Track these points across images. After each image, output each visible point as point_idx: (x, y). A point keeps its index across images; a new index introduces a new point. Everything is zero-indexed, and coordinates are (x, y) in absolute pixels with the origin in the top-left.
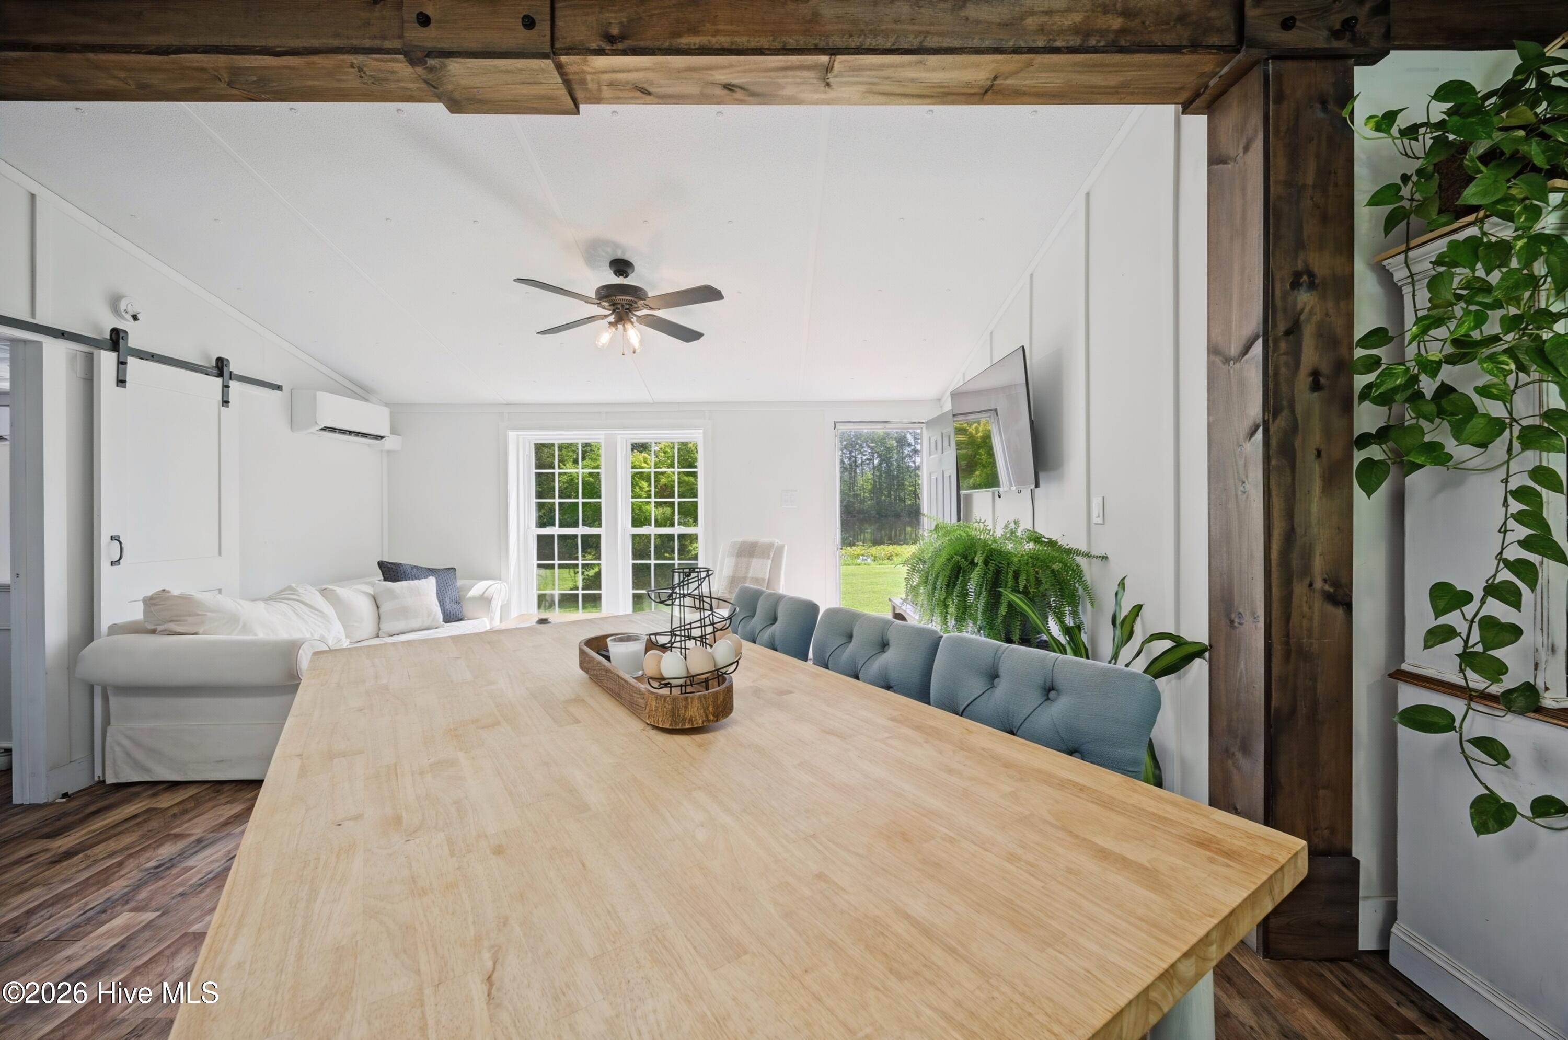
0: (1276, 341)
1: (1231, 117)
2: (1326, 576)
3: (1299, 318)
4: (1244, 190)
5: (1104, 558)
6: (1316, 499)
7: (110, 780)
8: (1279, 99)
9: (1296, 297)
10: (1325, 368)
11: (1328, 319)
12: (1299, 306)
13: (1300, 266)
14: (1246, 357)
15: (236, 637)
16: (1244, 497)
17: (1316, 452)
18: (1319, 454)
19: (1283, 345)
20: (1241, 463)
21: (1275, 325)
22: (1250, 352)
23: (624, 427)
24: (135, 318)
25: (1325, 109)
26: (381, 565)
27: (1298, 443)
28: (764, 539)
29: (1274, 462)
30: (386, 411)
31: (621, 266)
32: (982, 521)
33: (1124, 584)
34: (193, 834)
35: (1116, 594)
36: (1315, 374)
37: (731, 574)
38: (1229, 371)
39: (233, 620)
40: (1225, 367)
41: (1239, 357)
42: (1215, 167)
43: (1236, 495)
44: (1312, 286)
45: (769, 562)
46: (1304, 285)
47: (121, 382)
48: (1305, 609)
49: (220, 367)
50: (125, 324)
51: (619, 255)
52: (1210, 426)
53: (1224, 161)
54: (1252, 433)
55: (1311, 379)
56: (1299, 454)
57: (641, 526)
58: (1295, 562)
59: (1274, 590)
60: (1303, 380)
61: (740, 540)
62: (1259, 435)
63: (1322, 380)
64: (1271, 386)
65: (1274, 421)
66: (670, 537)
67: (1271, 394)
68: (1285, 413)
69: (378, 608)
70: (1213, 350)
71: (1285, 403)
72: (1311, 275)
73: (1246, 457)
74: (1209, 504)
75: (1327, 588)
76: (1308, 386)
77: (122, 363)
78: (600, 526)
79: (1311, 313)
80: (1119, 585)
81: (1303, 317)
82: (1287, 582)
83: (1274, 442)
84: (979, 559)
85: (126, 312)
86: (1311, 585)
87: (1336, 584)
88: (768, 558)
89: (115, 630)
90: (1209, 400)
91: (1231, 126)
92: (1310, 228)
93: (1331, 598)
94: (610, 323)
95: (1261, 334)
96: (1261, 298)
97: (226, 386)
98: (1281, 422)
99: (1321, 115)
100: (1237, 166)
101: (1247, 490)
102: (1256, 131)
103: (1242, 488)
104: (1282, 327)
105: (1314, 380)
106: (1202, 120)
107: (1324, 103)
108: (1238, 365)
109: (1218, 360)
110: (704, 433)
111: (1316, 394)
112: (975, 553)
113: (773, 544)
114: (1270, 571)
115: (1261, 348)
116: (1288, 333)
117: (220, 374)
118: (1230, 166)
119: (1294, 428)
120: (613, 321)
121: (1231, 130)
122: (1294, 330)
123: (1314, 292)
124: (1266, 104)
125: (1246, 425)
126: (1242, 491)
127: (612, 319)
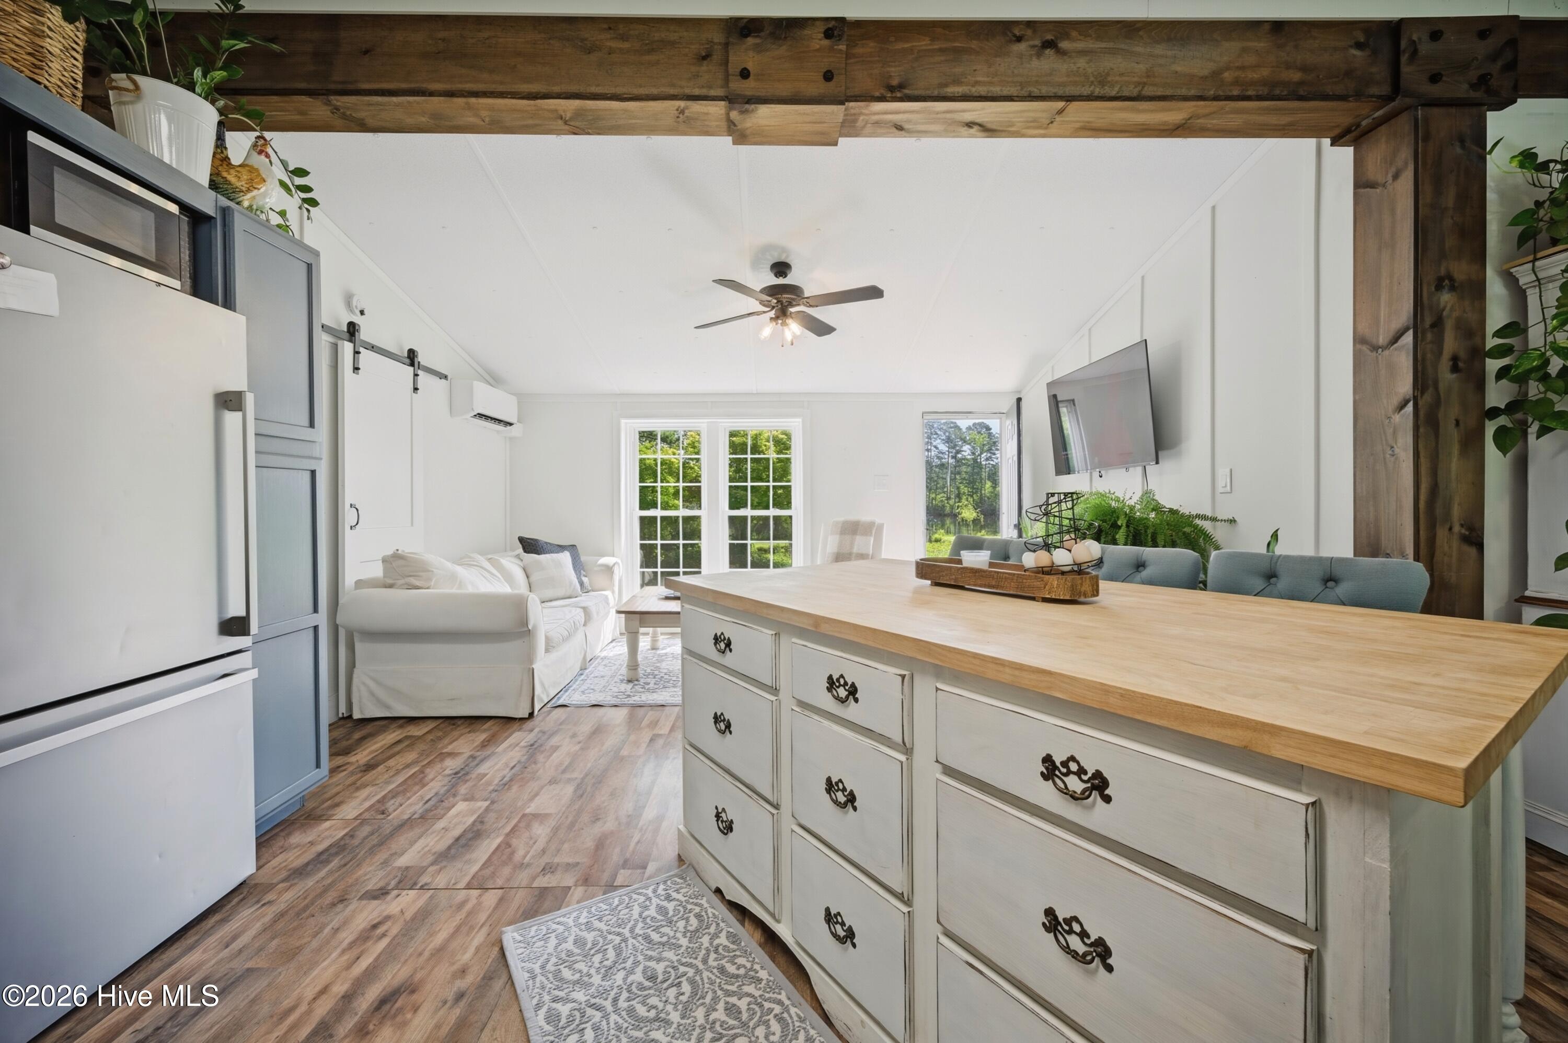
0: (1424, 333)
1: (1378, 151)
2: (1463, 522)
3: (1442, 314)
4: (1393, 211)
5: (1232, 521)
6: (1455, 459)
7: (356, 715)
8: (1426, 138)
9: (1439, 298)
10: (1462, 354)
11: (1465, 315)
12: (1442, 305)
13: (1443, 272)
14: (1396, 345)
15: (454, 591)
16: (1393, 459)
17: (1454, 422)
18: (1457, 423)
19: (1429, 336)
20: (1390, 431)
21: (1422, 320)
22: (1399, 341)
23: (729, 416)
24: (362, 313)
25: (1463, 146)
26: (522, 540)
27: (1441, 415)
28: (865, 518)
29: (1422, 430)
30: (514, 400)
31: (781, 268)
32: (1112, 492)
33: (1277, 535)
34: (463, 753)
35: (1269, 544)
36: (1455, 359)
37: (835, 550)
38: (1377, 357)
39: (453, 577)
40: (1374, 354)
41: (1388, 345)
42: (1359, 190)
43: (1385, 459)
44: (1453, 288)
45: (872, 539)
46: (1446, 288)
47: (356, 369)
48: (1446, 548)
49: (412, 357)
50: (357, 319)
51: (783, 258)
52: (1355, 402)
53: (1372, 185)
54: (1402, 406)
55: (1451, 363)
56: (1441, 424)
57: (738, 508)
58: (1439, 511)
59: (1422, 532)
60: (1445, 364)
61: (842, 519)
62: (1410, 408)
63: (1461, 364)
64: (1420, 368)
65: (1421, 397)
66: (767, 519)
67: (1420, 374)
68: (1431, 390)
69: (528, 577)
70: (1359, 340)
71: (1430, 382)
72: (1451, 279)
73: (1394, 427)
74: (1355, 467)
75: (1463, 531)
76: (1449, 368)
77: (357, 353)
78: (700, 507)
79: (1452, 309)
80: (1272, 536)
81: (1445, 313)
82: (1432, 526)
83: (1422, 413)
84: (1121, 522)
85: (356, 307)
86: (1450, 529)
87: (1471, 529)
88: (871, 535)
89: (359, 584)
90: (1355, 382)
91: (1379, 158)
92: (1450, 242)
93: (1466, 540)
94: (771, 318)
95: (1412, 326)
96: (1412, 298)
97: (416, 375)
98: (1428, 398)
99: (1459, 150)
100: (1386, 191)
101: (1396, 453)
102: (1406, 164)
103: (1390, 452)
104: (1428, 321)
105: (1454, 364)
106: (1349, 151)
107: (1462, 141)
108: (1387, 352)
109: (1365, 348)
110: (803, 421)
111: (1454, 376)
112: (1118, 518)
113: (874, 523)
114: (1419, 517)
115: (1411, 338)
116: (1433, 326)
117: (412, 364)
118: (1378, 190)
119: (1437, 403)
120: (774, 316)
121: (1379, 161)
122: (1438, 324)
123: (1454, 294)
124: (1416, 143)
125: (1395, 401)
126: (1390, 455)
127: (772, 314)
